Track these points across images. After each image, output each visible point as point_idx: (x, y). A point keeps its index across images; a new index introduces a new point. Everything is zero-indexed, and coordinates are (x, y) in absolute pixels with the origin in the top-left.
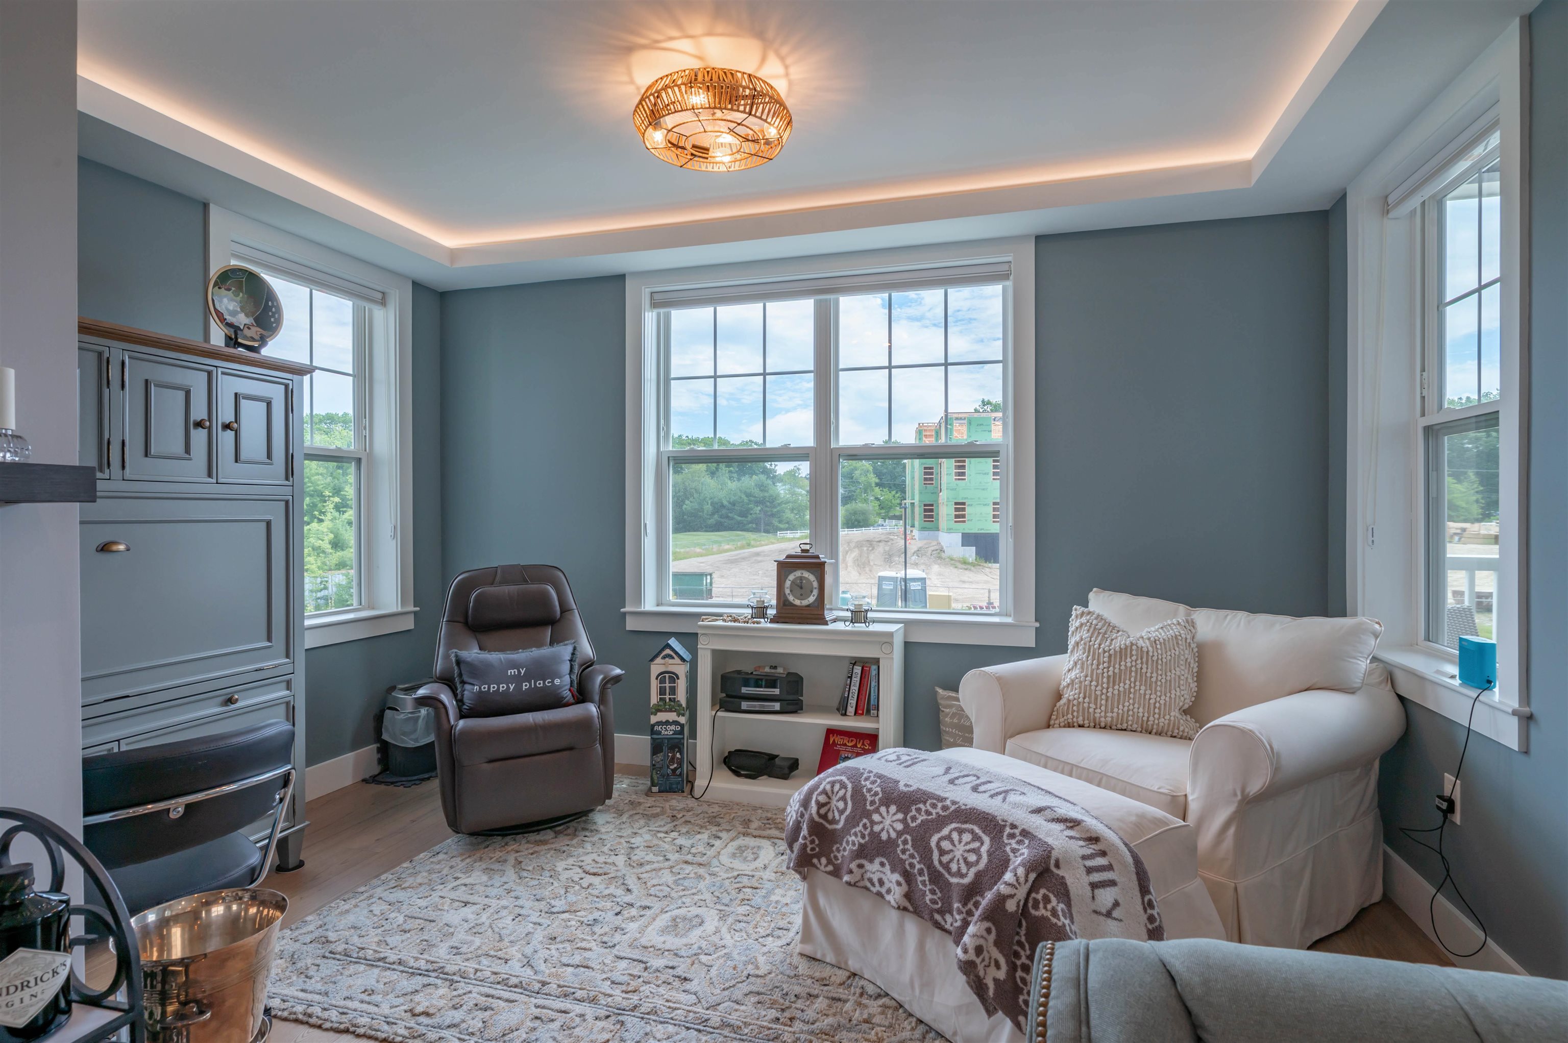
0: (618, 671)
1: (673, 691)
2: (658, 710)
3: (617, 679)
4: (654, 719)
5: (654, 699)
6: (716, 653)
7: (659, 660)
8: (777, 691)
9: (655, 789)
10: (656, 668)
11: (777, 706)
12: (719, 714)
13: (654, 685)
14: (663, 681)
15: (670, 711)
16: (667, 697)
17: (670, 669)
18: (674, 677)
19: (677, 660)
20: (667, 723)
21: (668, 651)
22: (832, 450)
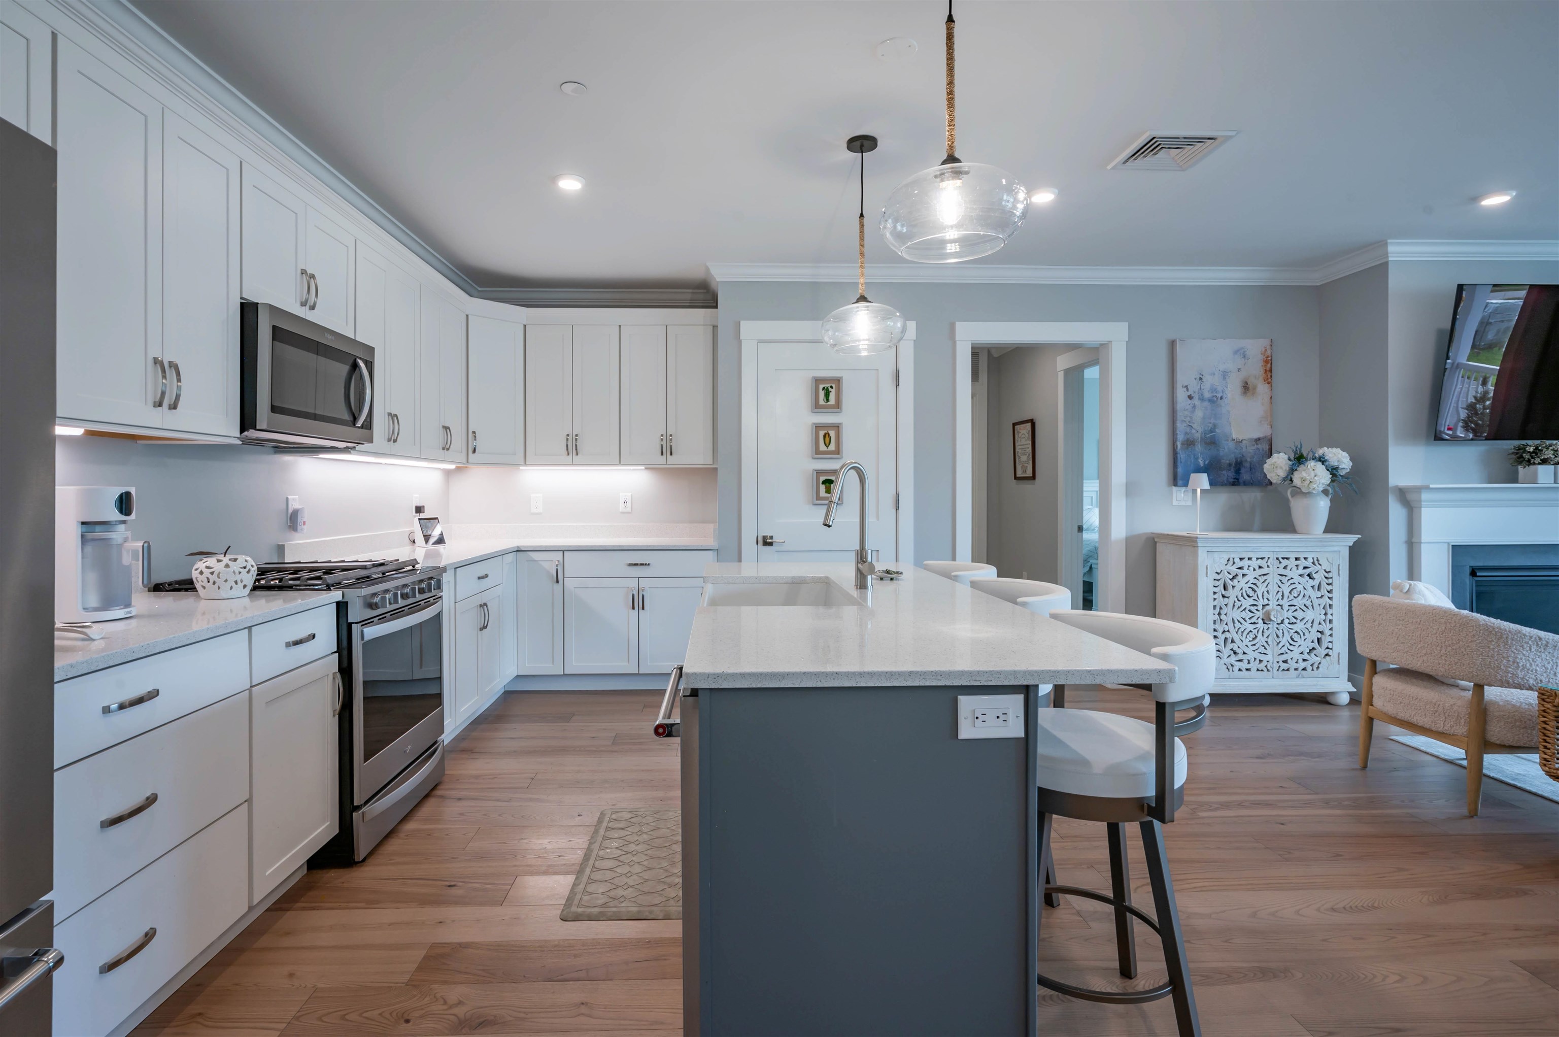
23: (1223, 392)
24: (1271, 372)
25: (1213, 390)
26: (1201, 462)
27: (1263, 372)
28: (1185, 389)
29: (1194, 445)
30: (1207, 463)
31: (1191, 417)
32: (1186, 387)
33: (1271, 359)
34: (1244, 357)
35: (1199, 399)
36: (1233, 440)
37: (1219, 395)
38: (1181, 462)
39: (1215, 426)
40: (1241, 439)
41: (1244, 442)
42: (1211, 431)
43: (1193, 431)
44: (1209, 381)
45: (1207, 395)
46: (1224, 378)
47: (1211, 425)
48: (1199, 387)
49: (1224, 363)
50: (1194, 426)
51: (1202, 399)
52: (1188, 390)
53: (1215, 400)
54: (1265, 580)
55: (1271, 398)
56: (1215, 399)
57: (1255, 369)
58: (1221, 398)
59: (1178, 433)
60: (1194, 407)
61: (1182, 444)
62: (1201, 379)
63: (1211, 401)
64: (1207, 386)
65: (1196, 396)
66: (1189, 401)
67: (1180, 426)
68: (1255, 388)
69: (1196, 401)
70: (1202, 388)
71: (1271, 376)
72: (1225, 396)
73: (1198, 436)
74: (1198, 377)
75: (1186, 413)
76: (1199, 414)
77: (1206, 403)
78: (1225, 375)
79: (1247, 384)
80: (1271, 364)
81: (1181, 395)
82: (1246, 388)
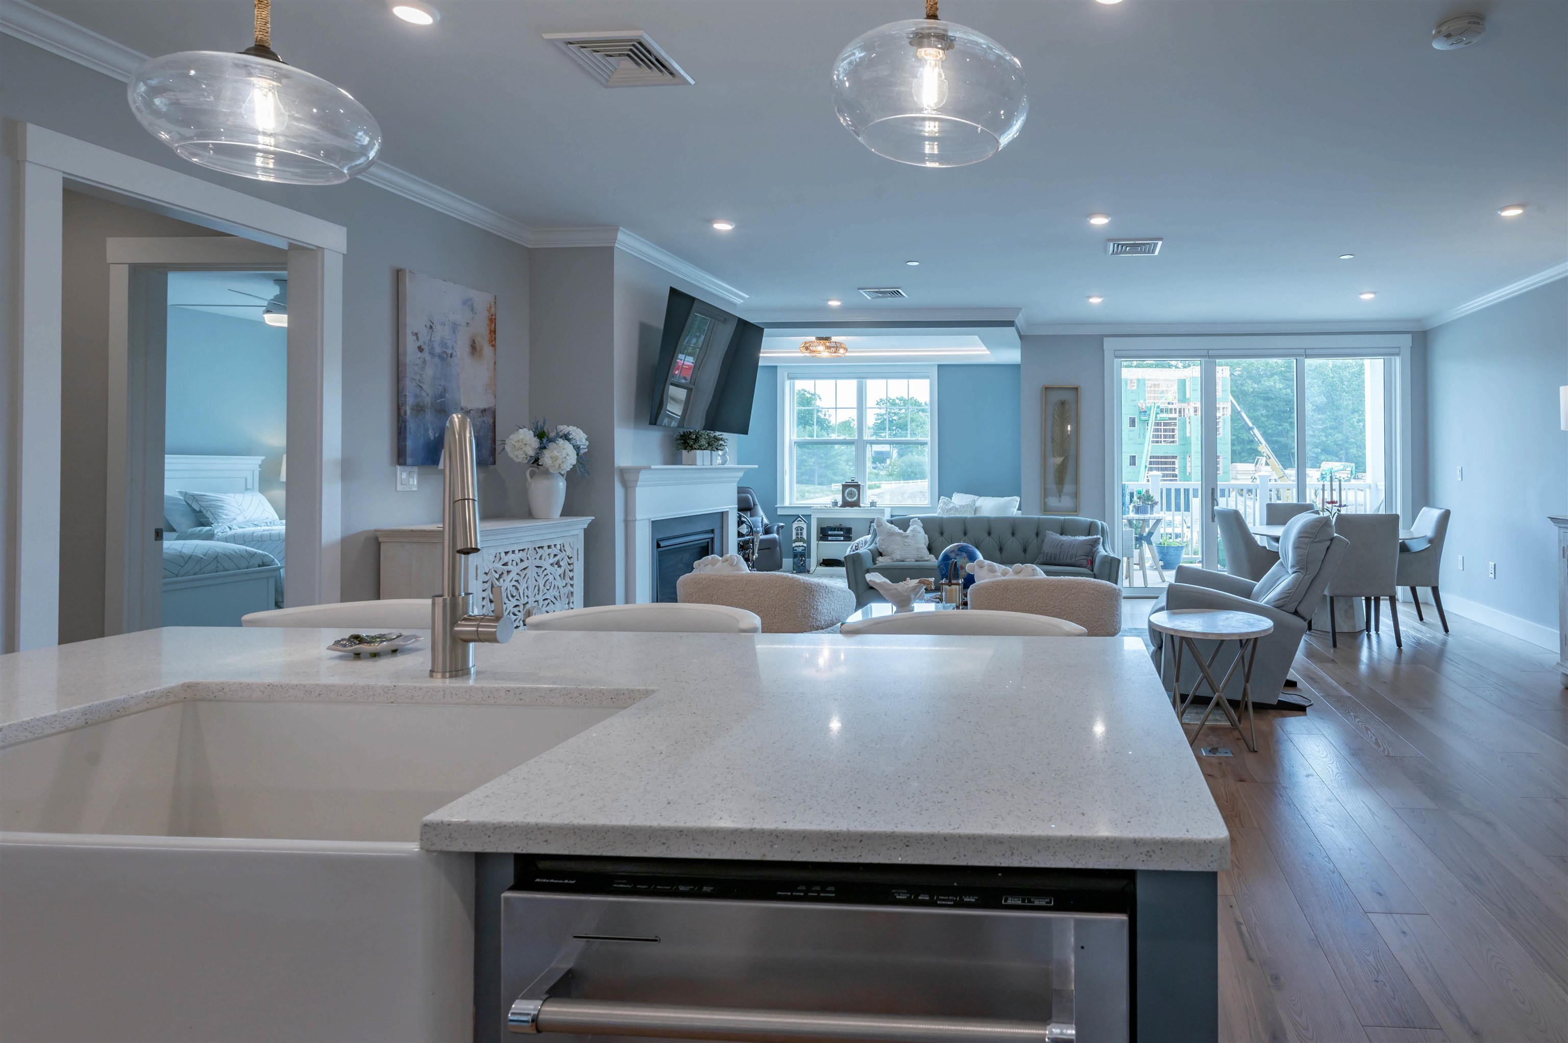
0: (782, 524)
1: (801, 534)
2: (795, 541)
3: (782, 527)
4: (794, 545)
5: (794, 537)
6: (818, 518)
7: (796, 522)
8: (842, 533)
9: (795, 572)
10: (795, 525)
11: (842, 538)
12: (820, 542)
13: (794, 532)
14: (797, 530)
15: (801, 541)
16: (799, 536)
17: (800, 525)
18: (802, 529)
19: (803, 522)
20: (799, 546)
21: (799, 519)
22: (864, 441)
23: (453, 348)
24: (495, 334)
25: (443, 344)
26: (431, 434)
27: (488, 332)
28: (415, 338)
29: (424, 411)
30: (437, 435)
31: (421, 375)
32: (416, 334)
33: (495, 319)
34: (471, 310)
35: (430, 353)
36: (462, 409)
37: (449, 352)
38: (410, 434)
39: (445, 390)
40: (469, 409)
41: (472, 412)
42: (442, 395)
43: (424, 394)
44: (442, 332)
45: (438, 350)
46: (454, 332)
47: (441, 388)
48: (429, 338)
49: (454, 313)
50: (424, 387)
51: (432, 354)
52: (418, 339)
53: (445, 357)
54: (526, 575)
55: (495, 363)
56: (445, 356)
57: (481, 328)
58: (451, 356)
59: (407, 394)
60: (424, 362)
61: (412, 409)
62: (431, 327)
63: (441, 357)
64: (437, 338)
65: (427, 349)
66: (419, 354)
67: (410, 387)
68: (481, 350)
69: (427, 355)
70: (433, 339)
71: (495, 339)
72: (454, 354)
73: (428, 400)
74: (429, 324)
75: (415, 369)
76: (429, 371)
77: (436, 360)
78: (455, 327)
79: (475, 343)
80: (495, 324)
81: (410, 345)
82: (474, 348)
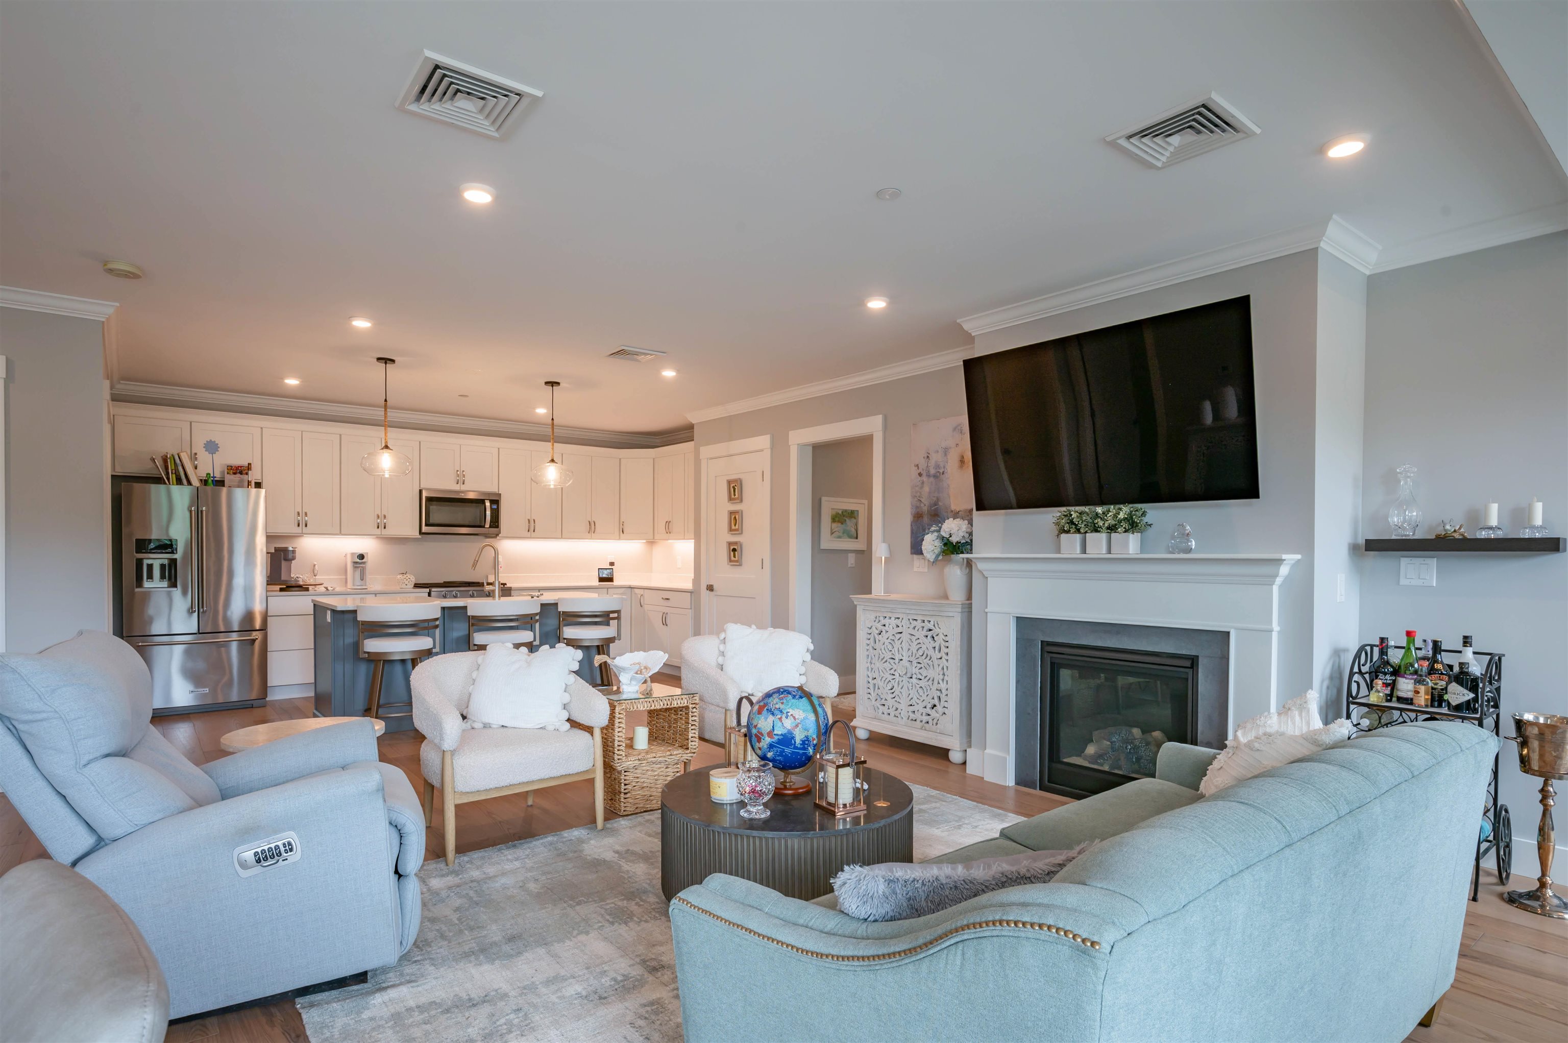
23: (944, 467)
25: (937, 466)
28: (916, 468)
29: (924, 517)
31: (920, 493)
32: (917, 465)
34: (961, 433)
35: (927, 475)
36: (952, 511)
37: (941, 471)
38: (913, 533)
39: (938, 499)
40: (958, 510)
41: (960, 513)
42: (936, 504)
43: (922, 505)
44: (934, 459)
45: (932, 471)
46: (946, 455)
47: (935, 499)
48: (927, 465)
49: (945, 441)
50: (923, 500)
51: (929, 476)
52: (918, 468)
53: (938, 476)
56: (938, 474)
57: (968, 444)
58: (943, 473)
59: (912, 507)
60: (923, 483)
61: (914, 517)
62: (928, 457)
63: (935, 476)
64: (932, 463)
65: (924, 474)
66: (920, 478)
67: (913, 501)
68: (968, 462)
69: (924, 478)
70: (929, 465)
72: (946, 471)
73: (925, 509)
74: (926, 455)
75: (917, 488)
76: (926, 489)
77: (932, 479)
78: (944, 452)
79: (961, 458)
81: (914, 473)
82: (961, 462)
